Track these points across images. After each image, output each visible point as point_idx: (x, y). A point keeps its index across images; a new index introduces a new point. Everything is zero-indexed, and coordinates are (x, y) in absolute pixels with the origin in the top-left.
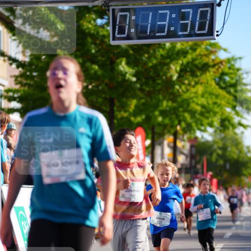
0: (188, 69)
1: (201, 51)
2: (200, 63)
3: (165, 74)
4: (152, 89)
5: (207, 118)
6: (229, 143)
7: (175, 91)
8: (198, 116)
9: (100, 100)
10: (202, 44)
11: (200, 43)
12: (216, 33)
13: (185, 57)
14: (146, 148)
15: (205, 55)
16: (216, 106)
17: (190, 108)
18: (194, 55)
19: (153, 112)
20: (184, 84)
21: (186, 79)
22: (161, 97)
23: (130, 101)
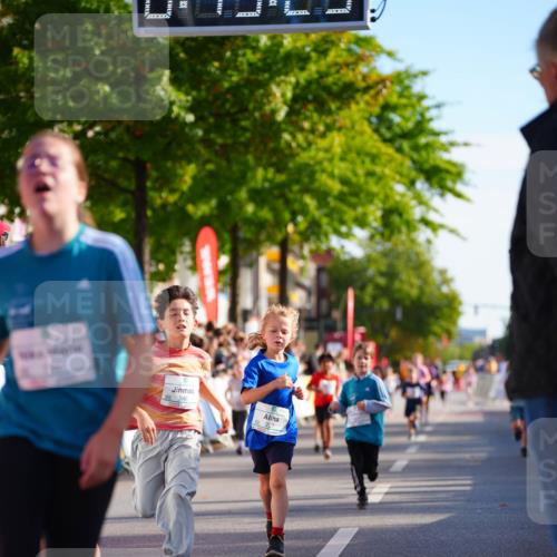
0: (310, 97)
1: (337, 56)
2: (335, 83)
3: (260, 107)
4: (230, 141)
5: (354, 207)
6: (400, 265)
7: (283, 144)
8: (332, 202)
9: (114, 164)
10: (340, 40)
11: (334, 37)
12: (369, 15)
13: (303, 69)
14: (219, 274)
15: (347, 65)
16: (371, 181)
17: (316, 185)
18: (323, 64)
19: (232, 192)
20: (302, 130)
21: (306, 118)
22: (250, 159)
23: (181, 167)
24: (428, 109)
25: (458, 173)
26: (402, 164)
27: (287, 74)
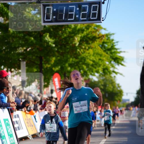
0: (84, 40)
1: (91, 30)
2: (91, 36)
3: (72, 43)
4: (64, 51)
5: (96, 68)
6: (108, 83)
7: (77, 52)
8: (90, 67)
9: (34, 57)
10: (92, 25)
11: (91, 25)
12: (102, 19)
13: (82, 33)
15: (94, 32)
16: (100, 61)
17: (86, 62)
18: (88, 32)
19: (64, 64)
20: (82, 48)
21: (83, 45)
22: (69, 56)
23: (51, 58)
24: (114, 43)
25: (122, 59)
26: (108, 57)
27: (78, 34)
